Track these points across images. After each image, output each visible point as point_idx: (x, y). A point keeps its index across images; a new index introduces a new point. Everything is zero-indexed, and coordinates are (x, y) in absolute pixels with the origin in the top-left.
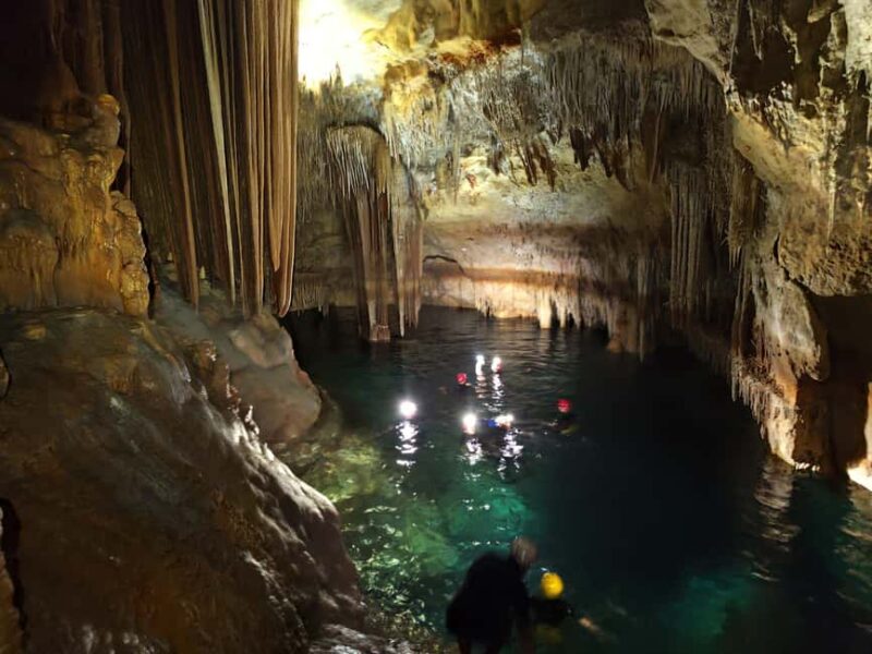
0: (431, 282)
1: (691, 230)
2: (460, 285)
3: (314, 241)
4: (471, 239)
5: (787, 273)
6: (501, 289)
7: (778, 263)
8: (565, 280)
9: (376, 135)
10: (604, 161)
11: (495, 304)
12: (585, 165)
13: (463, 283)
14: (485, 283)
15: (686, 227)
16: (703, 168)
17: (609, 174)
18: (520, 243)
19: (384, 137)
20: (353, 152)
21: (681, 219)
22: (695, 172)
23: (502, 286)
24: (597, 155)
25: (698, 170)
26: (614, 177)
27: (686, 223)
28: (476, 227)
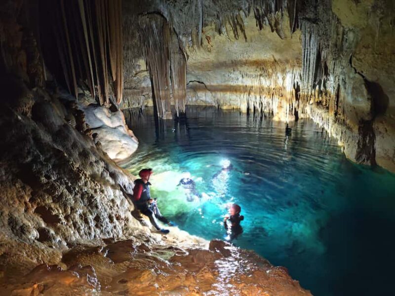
0: (192, 94)
1: (311, 56)
2: (205, 95)
3: (136, 74)
4: (210, 71)
5: (355, 70)
6: (224, 95)
7: (352, 66)
8: (253, 89)
9: (162, 18)
10: (270, 24)
11: (222, 102)
12: (261, 27)
13: (207, 94)
14: (216, 92)
15: (308, 55)
16: (317, 24)
17: (273, 31)
18: (232, 71)
19: (166, 19)
20: (151, 27)
21: (306, 50)
22: (313, 26)
23: (225, 93)
24: (267, 22)
25: (315, 25)
26: (275, 32)
27: (309, 52)
28: (212, 64)
